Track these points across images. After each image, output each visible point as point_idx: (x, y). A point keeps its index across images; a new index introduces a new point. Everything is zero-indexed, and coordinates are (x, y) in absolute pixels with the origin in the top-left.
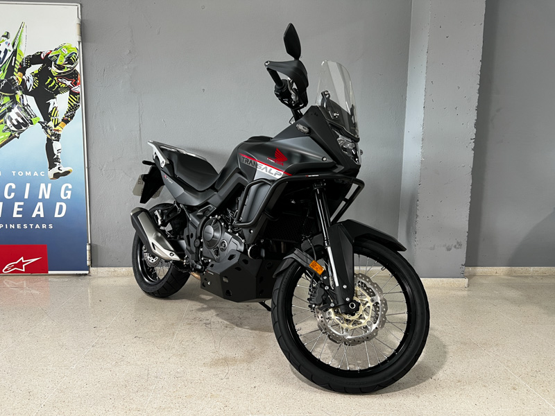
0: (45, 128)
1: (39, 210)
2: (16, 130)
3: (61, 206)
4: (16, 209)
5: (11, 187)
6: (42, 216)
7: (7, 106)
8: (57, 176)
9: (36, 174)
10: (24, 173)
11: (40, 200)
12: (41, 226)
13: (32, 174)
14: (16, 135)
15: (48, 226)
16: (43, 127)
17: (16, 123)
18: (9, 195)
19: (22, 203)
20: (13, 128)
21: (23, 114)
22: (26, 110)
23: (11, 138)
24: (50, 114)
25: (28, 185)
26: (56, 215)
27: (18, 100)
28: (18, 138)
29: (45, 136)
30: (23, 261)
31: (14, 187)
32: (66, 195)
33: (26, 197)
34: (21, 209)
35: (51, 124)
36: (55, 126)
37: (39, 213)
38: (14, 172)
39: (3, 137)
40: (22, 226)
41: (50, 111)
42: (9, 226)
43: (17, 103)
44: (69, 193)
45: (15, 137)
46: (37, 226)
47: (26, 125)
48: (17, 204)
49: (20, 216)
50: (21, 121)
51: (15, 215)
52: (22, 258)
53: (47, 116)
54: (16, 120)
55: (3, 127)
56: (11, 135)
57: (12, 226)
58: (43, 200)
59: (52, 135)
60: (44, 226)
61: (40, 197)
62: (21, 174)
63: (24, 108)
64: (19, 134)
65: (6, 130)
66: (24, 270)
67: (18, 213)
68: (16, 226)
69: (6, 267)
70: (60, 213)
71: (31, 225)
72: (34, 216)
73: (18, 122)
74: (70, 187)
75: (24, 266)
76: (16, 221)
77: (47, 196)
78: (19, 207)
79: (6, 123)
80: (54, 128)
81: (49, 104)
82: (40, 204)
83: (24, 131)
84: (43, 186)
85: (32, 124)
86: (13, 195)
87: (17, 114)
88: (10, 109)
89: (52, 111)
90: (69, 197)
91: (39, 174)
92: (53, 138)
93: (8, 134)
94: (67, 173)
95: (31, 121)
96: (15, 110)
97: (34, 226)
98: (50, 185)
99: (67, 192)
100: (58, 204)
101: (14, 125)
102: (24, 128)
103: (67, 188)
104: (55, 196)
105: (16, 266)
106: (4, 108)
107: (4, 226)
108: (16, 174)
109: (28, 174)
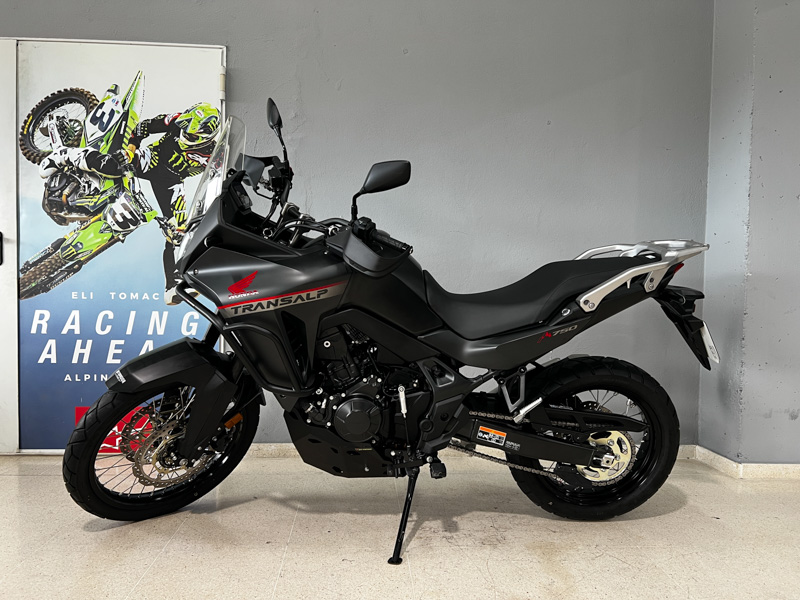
0: (164, 227)
2: (120, 230)
4: (112, 351)
5: (106, 316)
7: (109, 193)
8: (177, 299)
9: (146, 296)
10: (129, 296)
11: (149, 338)
13: (141, 296)
14: (121, 237)
16: (161, 226)
17: (121, 220)
18: (103, 329)
19: (122, 342)
20: (116, 227)
21: (133, 206)
22: (137, 201)
23: (112, 241)
24: (173, 206)
25: (133, 314)
27: (126, 185)
28: (123, 241)
29: (164, 239)
30: (117, 433)
31: (111, 316)
32: (189, 329)
33: (129, 332)
34: (120, 351)
35: (173, 221)
36: (180, 224)
38: (113, 294)
39: (100, 240)
41: (173, 201)
42: (98, 378)
43: (124, 189)
44: (194, 326)
45: (119, 240)
47: (136, 223)
48: (114, 343)
49: (118, 361)
50: (129, 217)
51: (110, 360)
52: (116, 428)
53: (168, 209)
54: (122, 214)
55: (101, 225)
56: (113, 237)
57: (104, 377)
58: (154, 337)
59: (174, 238)
61: (150, 332)
62: (123, 296)
63: (134, 197)
64: (124, 235)
65: (105, 230)
66: (117, 448)
67: (115, 356)
73: (124, 217)
74: (196, 317)
75: (117, 440)
77: (161, 331)
78: (117, 347)
79: (105, 219)
80: (177, 227)
81: (172, 191)
82: (149, 344)
83: (132, 231)
84: (155, 315)
85: (145, 220)
86: (109, 328)
87: (125, 207)
88: (113, 199)
89: (176, 202)
90: (193, 332)
91: (150, 296)
92: (175, 242)
93: (108, 235)
95: (144, 216)
96: (122, 199)
98: (166, 314)
99: (191, 324)
101: (117, 222)
102: (132, 227)
103: (191, 319)
104: (173, 331)
106: (104, 197)
107: (92, 377)
108: (116, 296)
109: (134, 296)
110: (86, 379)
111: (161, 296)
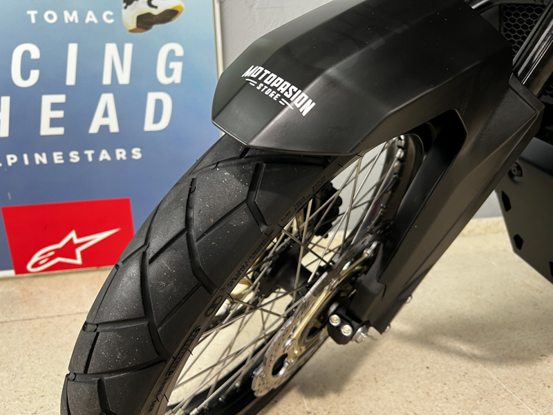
1: (106, 115)
3: (159, 104)
4: (47, 114)
5: (26, 54)
6: (114, 128)
8: (145, 22)
9: (91, 17)
10: (61, 17)
11: (107, 89)
12: (112, 154)
13: (82, 17)
15: (129, 154)
18: (25, 76)
19: (61, 98)
25: (73, 49)
26: (149, 126)
30: (76, 241)
31: (35, 53)
32: (169, 72)
33: (71, 80)
34: (59, 114)
37: (105, 121)
38: (33, 13)
40: (66, 157)
42: (32, 159)
44: (177, 67)
46: (104, 155)
48: (47, 100)
49: (60, 131)
51: (46, 130)
52: (73, 235)
57: (41, 158)
58: (114, 87)
60: (121, 154)
61: (107, 80)
62: (51, 17)
66: (79, 261)
67: (54, 123)
68: (50, 158)
69: (35, 258)
70: (157, 119)
71: (89, 153)
72: (94, 129)
74: (179, 51)
75: (78, 251)
76: (50, 145)
77: (124, 78)
78: (55, 107)
82: (107, 100)
84: (111, 50)
86: (35, 75)
90: (177, 78)
91: (99, 16)
94: (170, 15)
97: (96, 156)
98: (128, 48)
99: (172, 65)
100: (152, 97)
103: (171, 56)
104: (144, 77)
105: (58, 253)
107: (21, 159)
108: (39, 17)
109: (71, 17)
110: (10, 163)
111: (117, 16)
